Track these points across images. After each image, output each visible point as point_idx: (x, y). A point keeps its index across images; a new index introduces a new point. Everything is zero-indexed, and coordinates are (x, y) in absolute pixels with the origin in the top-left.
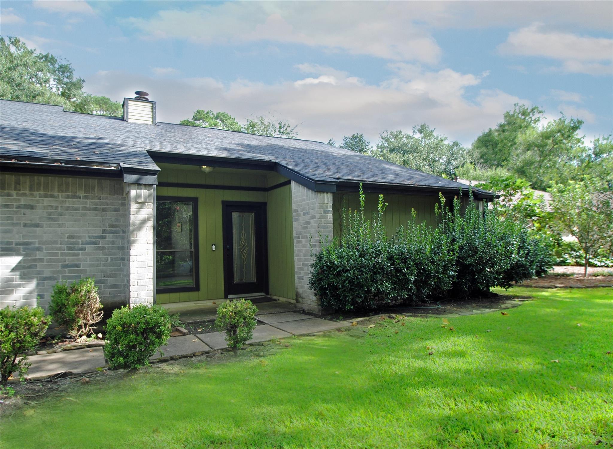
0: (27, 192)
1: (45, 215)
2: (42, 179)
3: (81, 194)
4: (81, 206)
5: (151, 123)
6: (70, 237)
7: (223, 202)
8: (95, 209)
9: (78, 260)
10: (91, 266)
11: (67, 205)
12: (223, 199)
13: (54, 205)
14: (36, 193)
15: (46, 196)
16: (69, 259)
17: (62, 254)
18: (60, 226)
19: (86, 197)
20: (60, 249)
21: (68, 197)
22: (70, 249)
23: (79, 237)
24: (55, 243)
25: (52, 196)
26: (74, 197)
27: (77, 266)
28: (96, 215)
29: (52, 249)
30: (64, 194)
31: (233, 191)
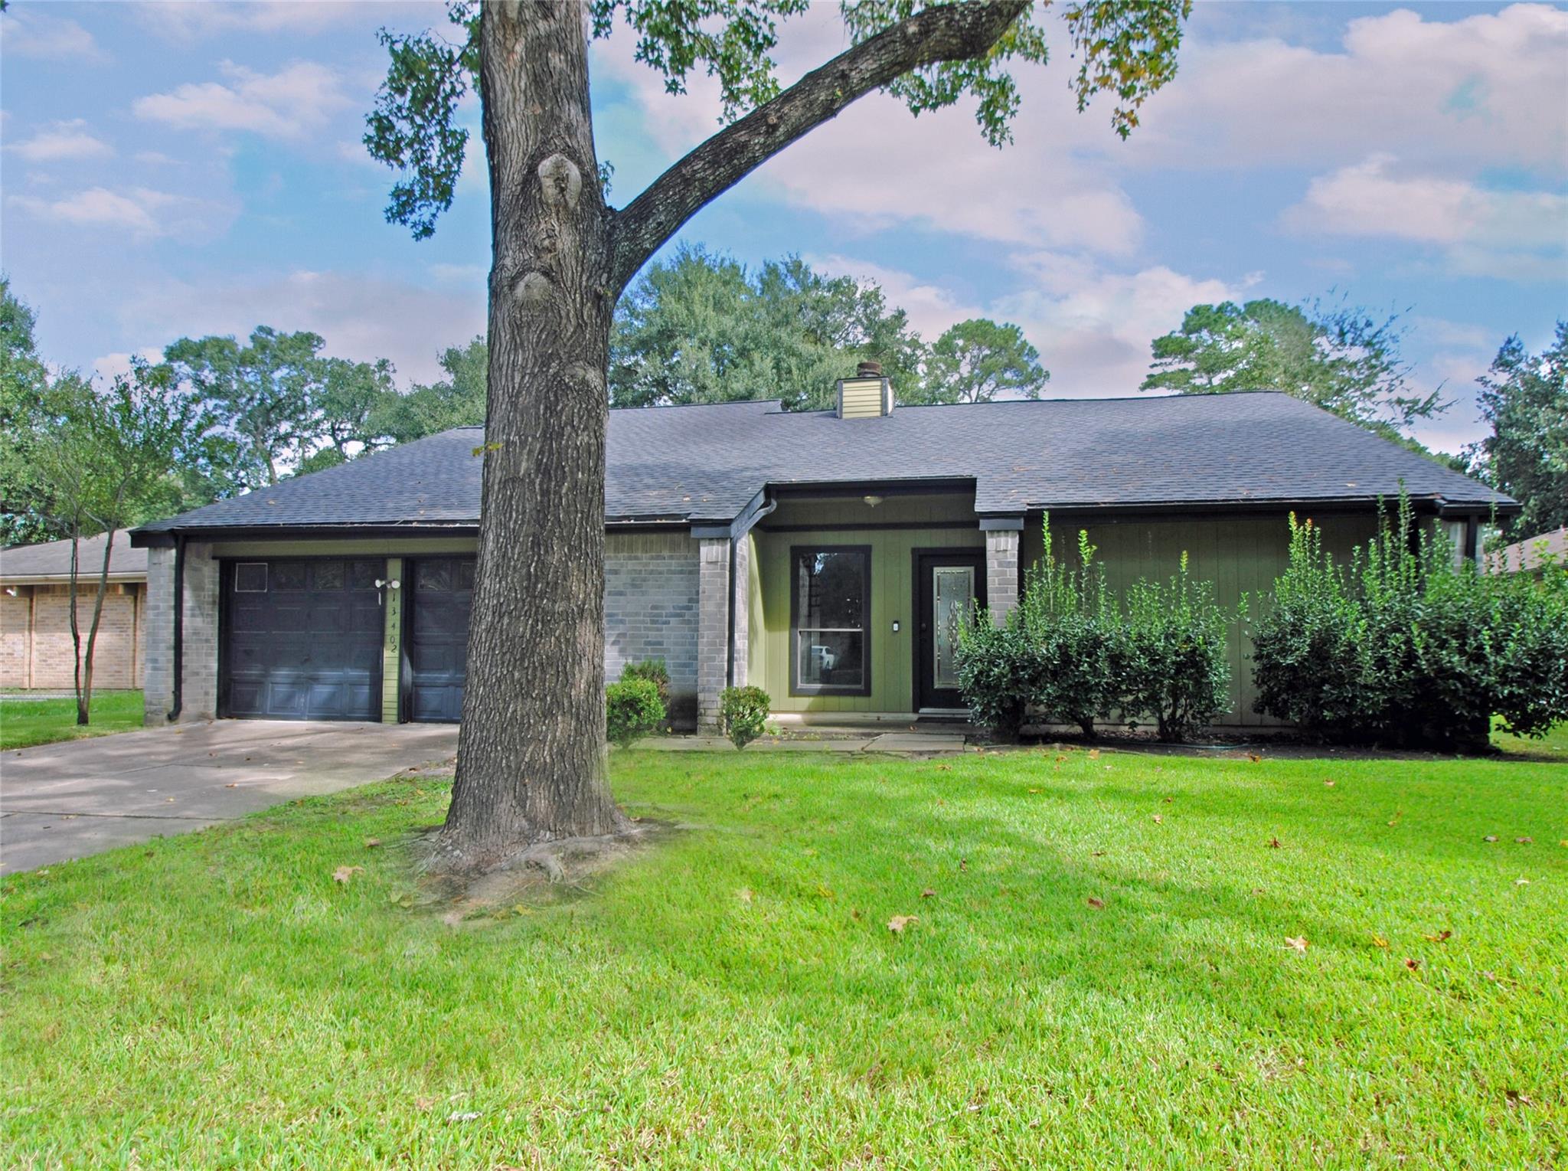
0: (612, 555)
1: (629, 581)
2: (626, 537)
3: (666, 553)
4: (665, 569)
5: (878, 414)
6: (654, 607)
7: (914, 551)
8: (681, 572)
9: (662, 636)
10: (676, 644)
11: (651, 567)
12: (913, 546)
13: (638, 568)
14: (621, 555)
15: (630, 558)
16: (653, 635)
17: (646, 629)
18: (643, 593)
19: (671, 558)
20: (643, 622)
21: (652, 558)
22: (653, 622)
23: (662, 608)
24: (637, 614)
25: (636, 558)
26: (658, 557)
27: (660, 643)
28: (682, 579)
29: (635, 622)
30: (648, 555)
31: (934, 531)
